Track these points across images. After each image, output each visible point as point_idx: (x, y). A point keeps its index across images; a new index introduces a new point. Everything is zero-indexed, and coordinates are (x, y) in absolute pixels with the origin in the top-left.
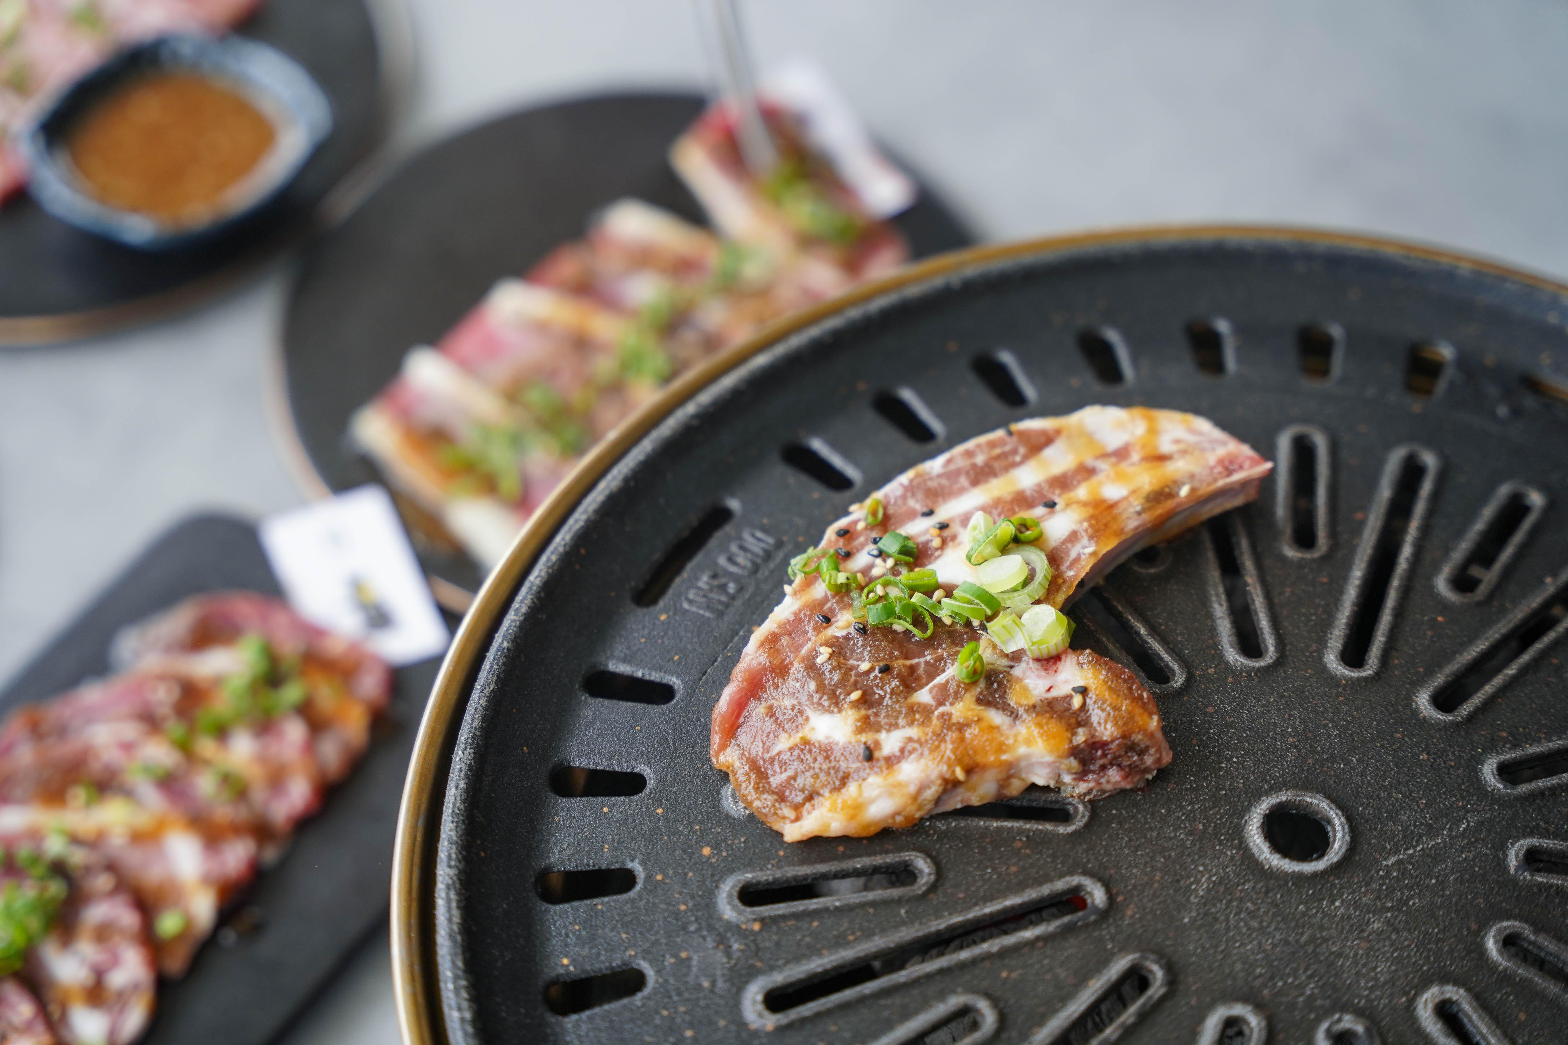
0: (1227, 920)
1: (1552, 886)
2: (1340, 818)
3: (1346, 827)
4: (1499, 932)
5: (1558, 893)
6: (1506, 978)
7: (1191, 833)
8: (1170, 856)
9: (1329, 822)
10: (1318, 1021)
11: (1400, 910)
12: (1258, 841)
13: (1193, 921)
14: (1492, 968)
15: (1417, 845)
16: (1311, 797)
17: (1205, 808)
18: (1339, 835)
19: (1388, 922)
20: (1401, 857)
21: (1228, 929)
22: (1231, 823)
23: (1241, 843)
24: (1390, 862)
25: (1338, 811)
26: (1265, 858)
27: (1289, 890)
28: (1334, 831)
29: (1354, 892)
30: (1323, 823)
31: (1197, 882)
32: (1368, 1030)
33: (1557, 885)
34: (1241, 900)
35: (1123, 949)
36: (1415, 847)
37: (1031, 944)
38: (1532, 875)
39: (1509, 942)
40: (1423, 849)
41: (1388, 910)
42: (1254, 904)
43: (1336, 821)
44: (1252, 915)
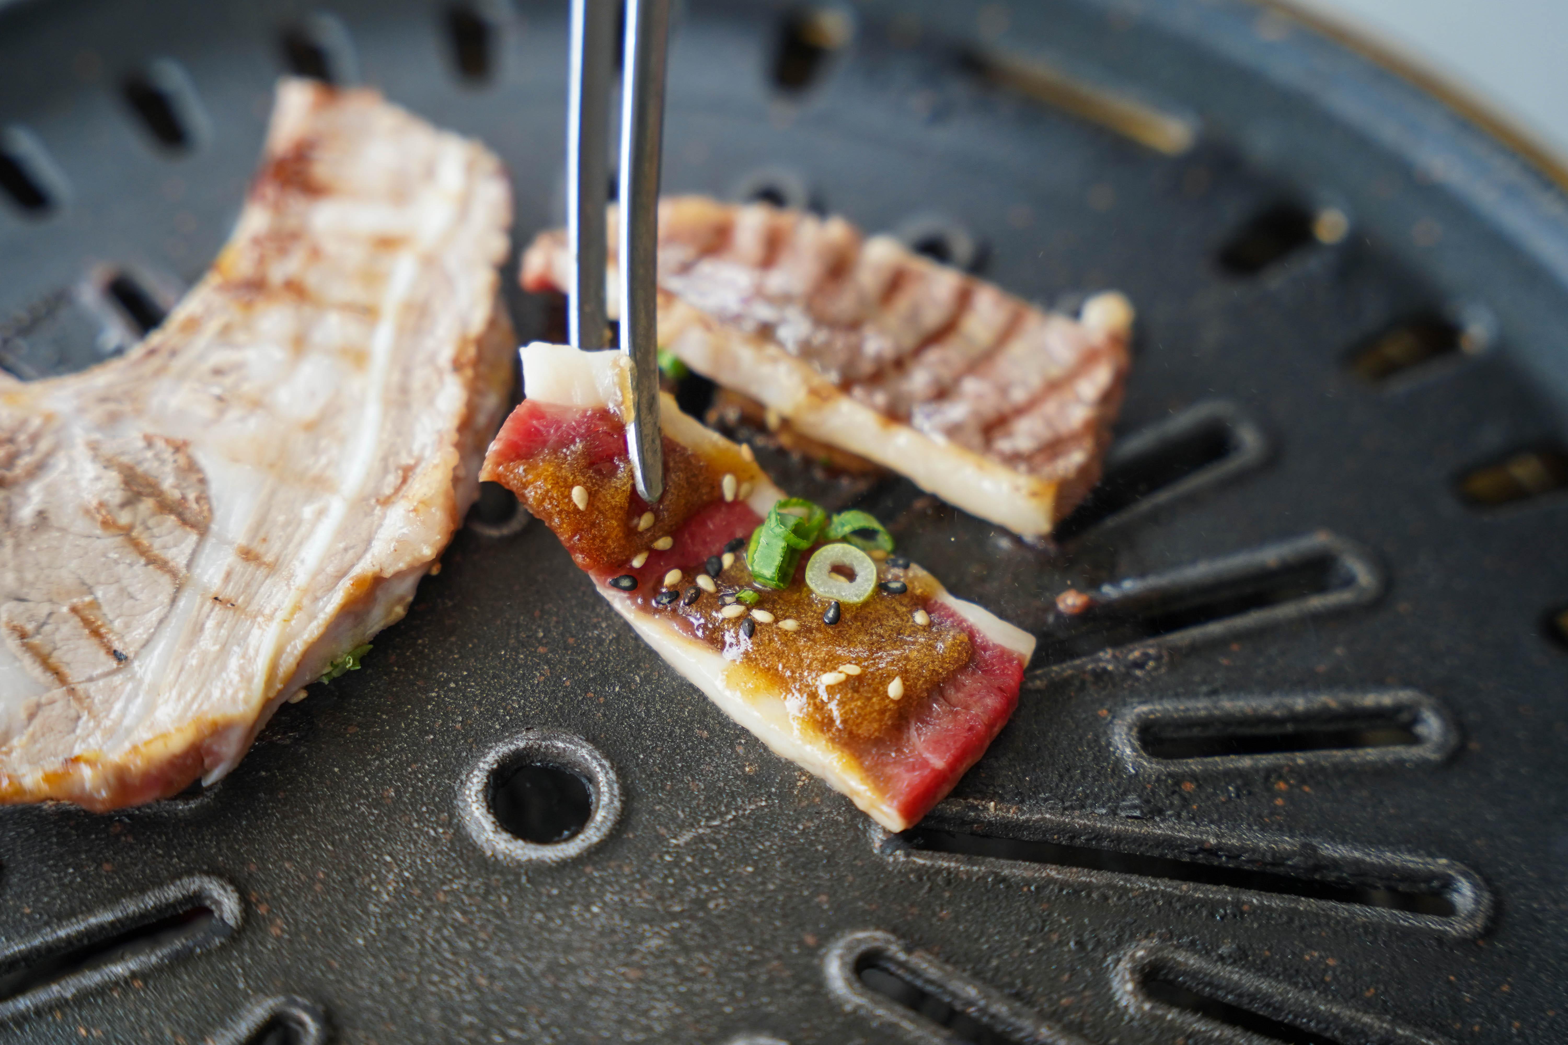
0: (422, 941)
1: (939, 871)
2: (607, 773)
3: (616, 786)
4: (849, 948)
5: (949, 882)
6: (855, 1022)
7: (376, 804)
8: (342, 840)
9: (592, 779)
11: (693, 917)
12: (477, 814)
13: (370, 942)
14: (833, 1007)
15: (727, 813)
16: (563, 741)
17: (401, 763)
18: (605, 799)
19: (675, 938)
20: (701, 831)
21: (423, 954)
22: (439, 785)
23: (451, 816)
24: (682, 841)
25: (604, 762)
26: (488, 840)
27: (522, 889)
28: (598, 793)
29: (623, 889)
30: (584, 781)
31: (380, 881)
33: (948, 869)
34: (445, 907)
35: (262, 990)
36: (722, 815)
37: (125, 984)
38: (908, 855)
39: (864, 964)
40: (735, 818)
41: (674, 916)
42: (464, 913)
43: (601, 778)
44: (461, 931)
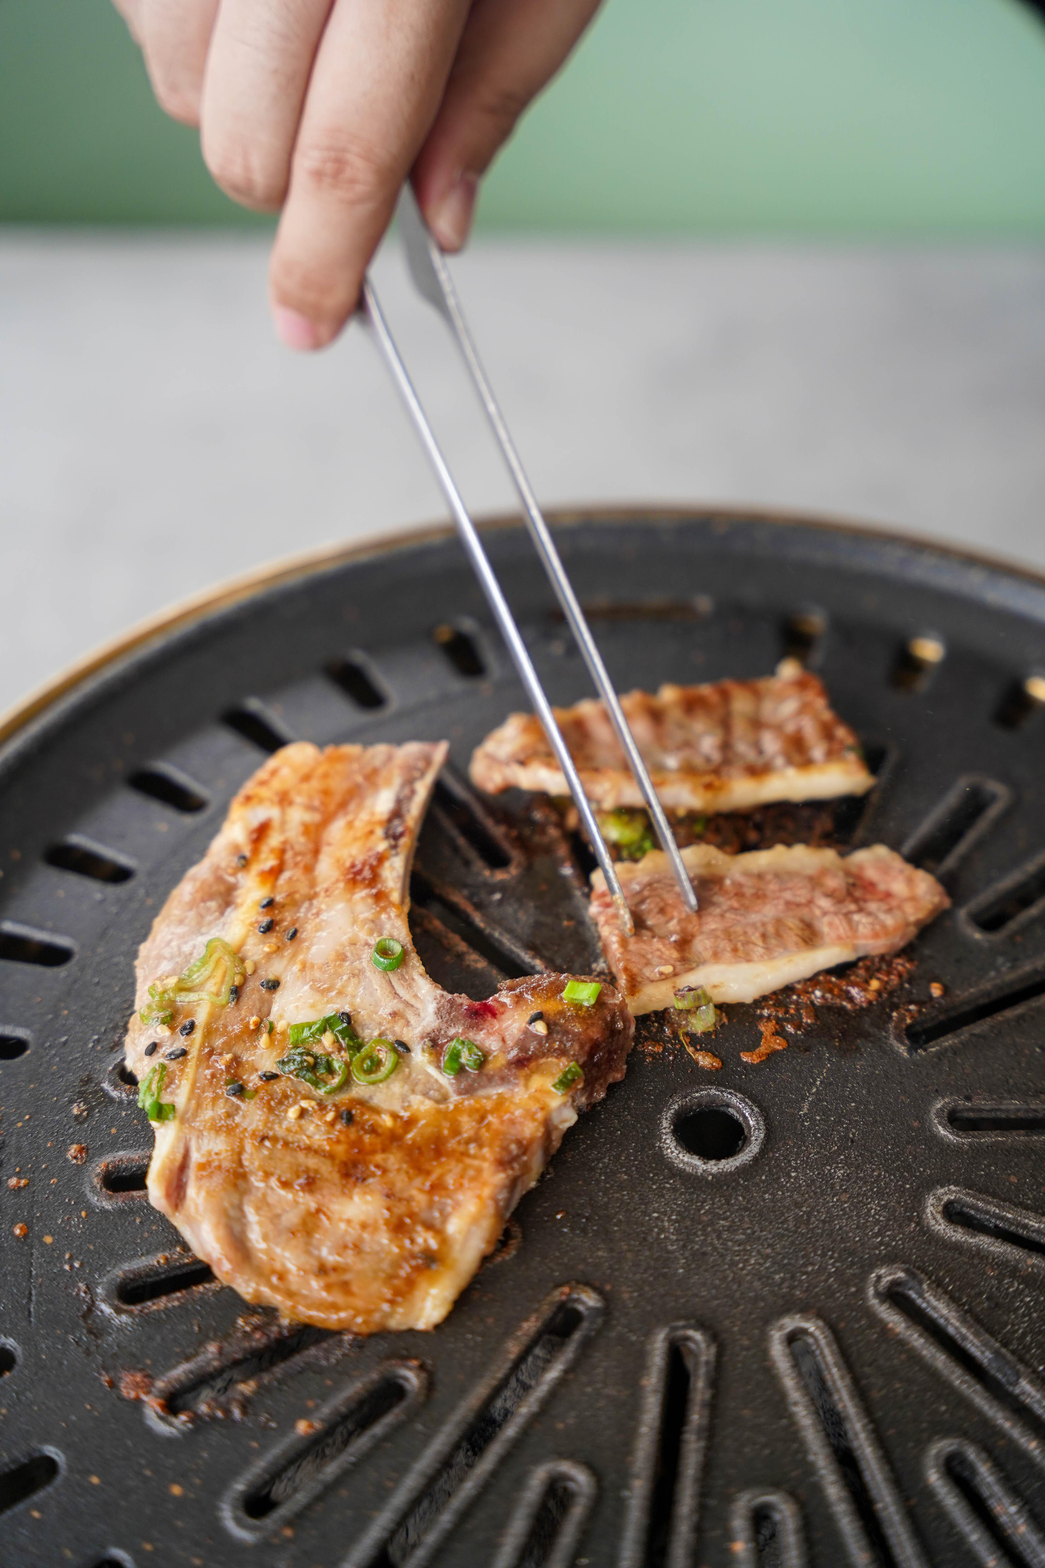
0: (715, 1249)
1: (946, 1050)
2: (736, 1096)
3: (747, 1100)
4: (939, 1115)
5: (955, 1053)
6: (977, 1151)
7: (621, 1188)
8: (620, 1221)
9: (729, 1105)
10: (861, 1291)
11: (847, 1148)
12: (686, 1159)
13: (687, 1266)
14: (958, 1150)
15: (815, 1081)
16: (697, 1092)
17: (614, 1157)
18: (747, 1112)
19: (847, 1163)
20: (810, 1099)
21: (722, 1256)
22: (648, 1157)
23: (670, 1169)
24: (805, 1110)
25: (729, 1091)
26: (704, 1171)
27: (745, 1187)
28: (738, 1110)
29: (797, 1154)
30: (722, 1109)
31: (662, 1230)
32: (906, 1271)
33: (950, 1046)
34: (712, 1222)
35: (648, 1333)
36: (814, 1083)
37: (561, 1383)
38: (925, 1050)
39: (954, 1120)
40: (821, 1082)
41: (838, 1152)
42: (725, 1219)
43: (734, 1100)
44: (732, 1230)
